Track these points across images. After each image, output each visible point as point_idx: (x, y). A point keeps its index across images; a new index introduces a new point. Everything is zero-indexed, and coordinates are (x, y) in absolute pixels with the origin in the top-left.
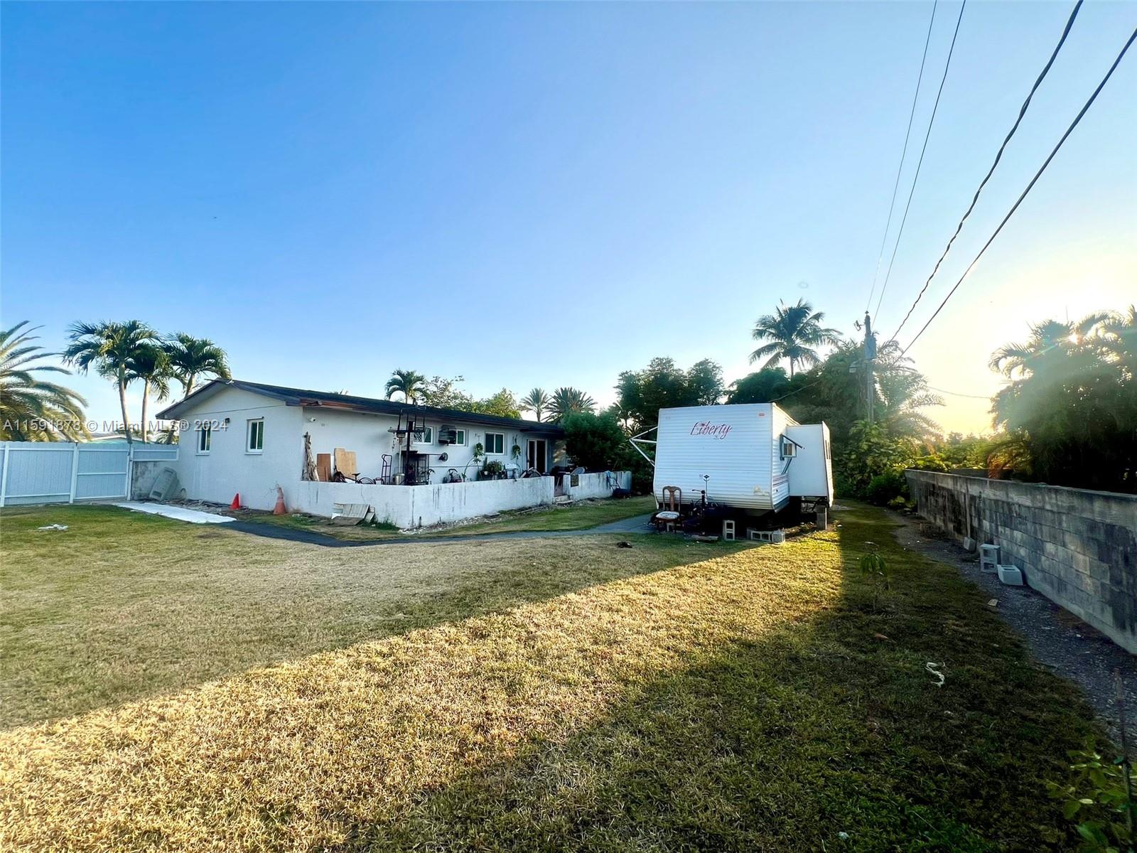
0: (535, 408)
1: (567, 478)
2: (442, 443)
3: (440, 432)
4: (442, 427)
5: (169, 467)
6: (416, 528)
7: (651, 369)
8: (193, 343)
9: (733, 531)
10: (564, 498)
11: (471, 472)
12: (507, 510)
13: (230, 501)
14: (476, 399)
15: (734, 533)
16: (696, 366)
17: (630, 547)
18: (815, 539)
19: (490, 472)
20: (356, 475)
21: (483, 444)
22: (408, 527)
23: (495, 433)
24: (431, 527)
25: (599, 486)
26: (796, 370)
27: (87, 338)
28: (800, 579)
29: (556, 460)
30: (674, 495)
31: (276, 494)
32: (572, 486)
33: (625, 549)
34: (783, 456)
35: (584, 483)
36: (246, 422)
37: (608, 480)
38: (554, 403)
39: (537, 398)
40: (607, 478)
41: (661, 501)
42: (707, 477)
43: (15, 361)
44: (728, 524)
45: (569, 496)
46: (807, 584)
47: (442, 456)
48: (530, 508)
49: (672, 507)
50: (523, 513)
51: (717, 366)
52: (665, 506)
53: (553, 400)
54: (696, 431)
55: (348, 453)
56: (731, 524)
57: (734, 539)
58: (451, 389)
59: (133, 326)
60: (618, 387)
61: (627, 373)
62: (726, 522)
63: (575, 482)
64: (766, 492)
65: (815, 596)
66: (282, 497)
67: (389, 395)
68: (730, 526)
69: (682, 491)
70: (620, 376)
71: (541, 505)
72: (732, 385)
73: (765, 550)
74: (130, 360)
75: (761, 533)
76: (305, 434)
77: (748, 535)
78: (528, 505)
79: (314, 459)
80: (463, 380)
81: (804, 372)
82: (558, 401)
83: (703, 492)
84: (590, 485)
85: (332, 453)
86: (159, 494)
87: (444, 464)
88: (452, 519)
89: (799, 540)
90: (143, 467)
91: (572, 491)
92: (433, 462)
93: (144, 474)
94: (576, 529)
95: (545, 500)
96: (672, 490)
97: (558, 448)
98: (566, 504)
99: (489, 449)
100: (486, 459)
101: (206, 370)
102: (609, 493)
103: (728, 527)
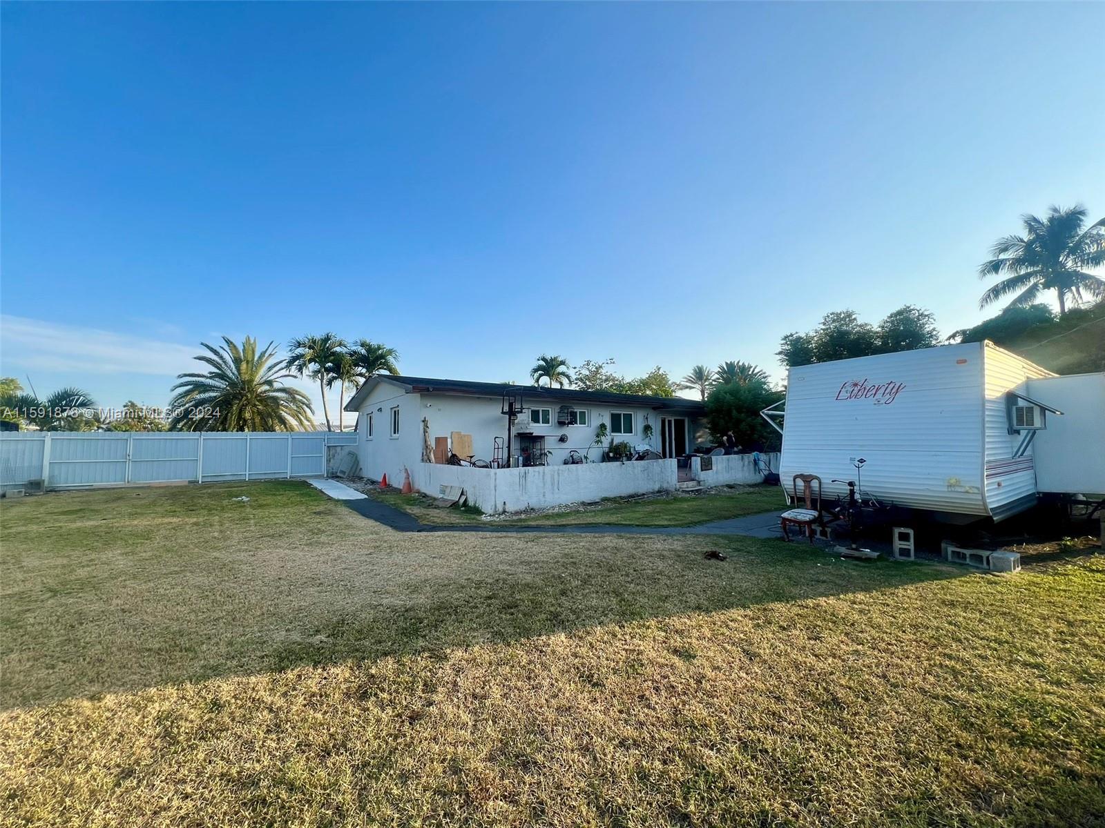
0: (697, 386)
1: (696, 462)
2: (561, 424)
3: (559, 412)
4: (560, 408)
5: (351, 450)
6: (499, 514)
7: (824, 327)
8: (370, 346)
9: (910, 545)
10: (691, 484)
11: (595, 453)
12: (612, 496)
13: (380, 479)
14: (628, 380)
15: (912, 547)
16: (891, 316)
17: (723, 559)
18: (1092, 571)
19: (617, 454)
20: (471, 457)
21: (608, 424)
22: (491, 512)
23: (622, 412)
24: (517, 513)
25: (743, 470)
26: (1069, 305)
27: (300, 351)
28: (1026, 664)
29: (700, 440)
30: (810, 487)
31: (404, 475)
32: (702, 470)
33: (713, 561)
34: (1016, 427)
35: (719, 467)
36: (390, 410)
37: (756, 463)
38: (719, 379)
39: (700, 375)
40: (755, 460)
41: (792, 494)
42: (862, 461)
43: (270, 373)
44: (900, 534)
45: (699, 482)
46: (1038, 684)
47: (561, 438)
48: (644, 494)
49: (808, 503)
50: (632, 500)
51: (926, 313)
52: (798, 501)
53: (717, 376)
54: (844, 395)
55: (465, 436)
56: (908, 535)
57: (912, 558)
58: (603, 371)
59: (327, 339)
60: (780, 353)
61: (792, 335)
62: (897, 531)
63: (707, 466)
64: (970, 488)
65: (1051, 723)
66: (408, 478)
67: (537, 381)
68: (904, 537)
69: (822, 481)
70: (783, 339)
71: (659, 492)
72: (953, 336)
73: (967, 586)
74: (330, 364)
75: (968, 552)
76: (423, 419)
77: (943, 553)
78: (641, 491)
79: (432, 443)
80: (614, 363)
81: (1083, 307)
82: (722, 376)
83: (851, 484)
84: (728, 469)
85: (449, 436)
86: (343, 472)
87: (564, 445)
88: (543, 505)
89: (1055, 569)
90: (334, 451)
91: (703, 475)
92: (550, 444)
93: (334, 456)
94: (675, 526)
95: (665, 486)
96: (807, 479)
97: (700, 426)
98: (692, 491)
99: (616, 428)
100: (612, 440)
101: (380, 368)
102: (759, 478)
103: (900, 539)
